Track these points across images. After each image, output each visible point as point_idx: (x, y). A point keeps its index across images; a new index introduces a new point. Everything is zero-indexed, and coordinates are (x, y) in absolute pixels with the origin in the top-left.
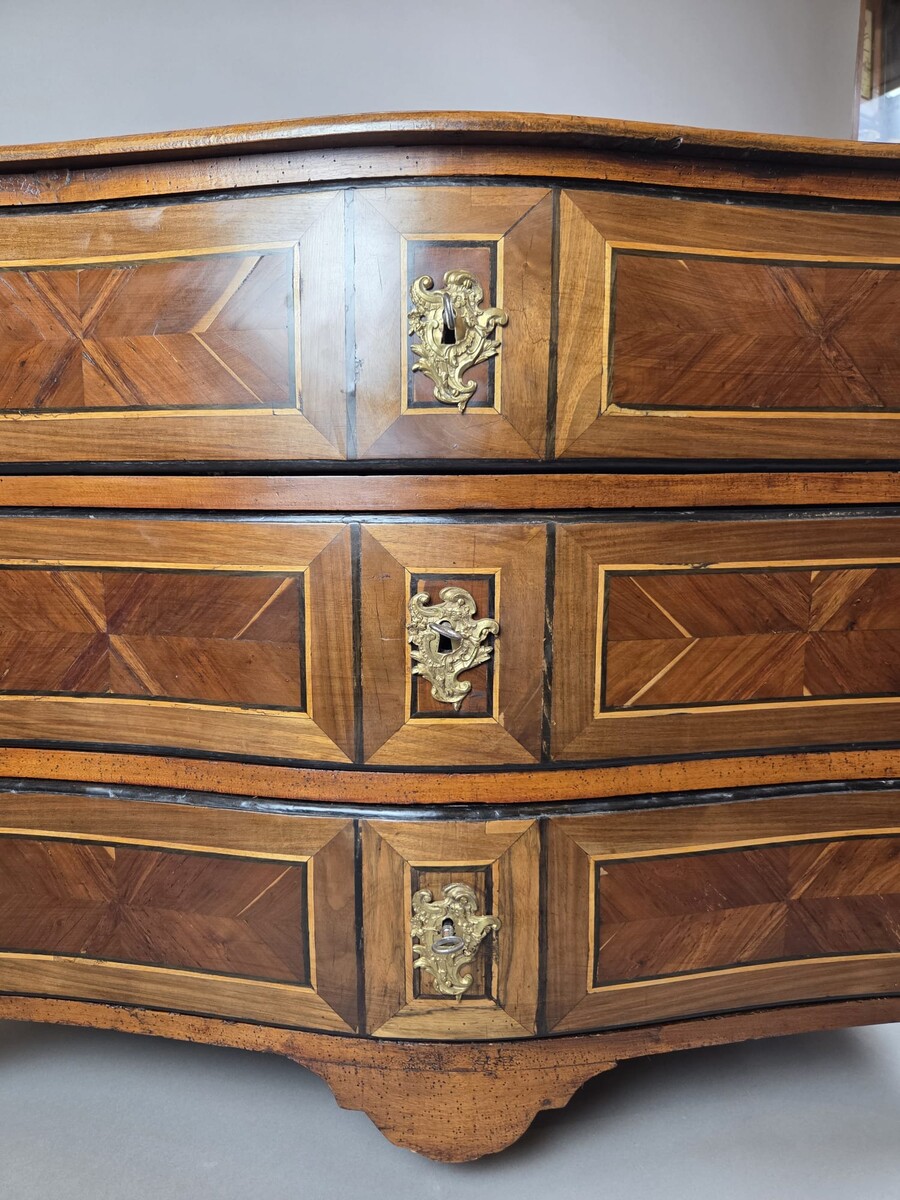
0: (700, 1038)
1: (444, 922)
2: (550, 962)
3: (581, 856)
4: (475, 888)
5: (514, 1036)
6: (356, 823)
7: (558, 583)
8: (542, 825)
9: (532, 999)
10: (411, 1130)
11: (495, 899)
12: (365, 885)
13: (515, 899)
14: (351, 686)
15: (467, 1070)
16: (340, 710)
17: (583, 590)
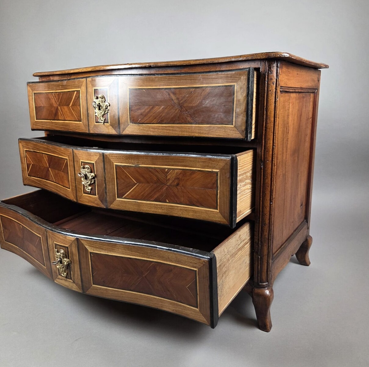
4: (65, 252)
5: (78, 291)
11: (70, 255)
12: (49, 245)
13: (74, 257)
17: (111, 168)
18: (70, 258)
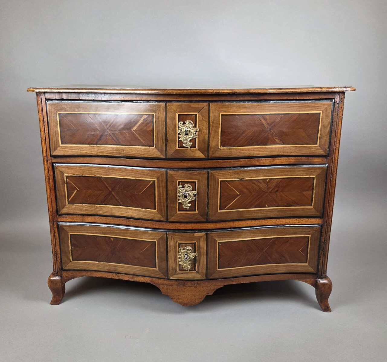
0: (243, 281)
1: (185, 255)
2: (208, 263)
3: (215, 241)
4: (192, 247)
5: (200, 279)
6: (166, 233)
7: (210, 183)
8: (207, 234)
9: (204, 271)
10: (178, 299)
11: (196, 250)
12: (168, 246)
13: (201, 250)
14: (165, 204)
15: (191, 286)
16: (163, 210)
17: (216, 185)
18: (196, 252)
